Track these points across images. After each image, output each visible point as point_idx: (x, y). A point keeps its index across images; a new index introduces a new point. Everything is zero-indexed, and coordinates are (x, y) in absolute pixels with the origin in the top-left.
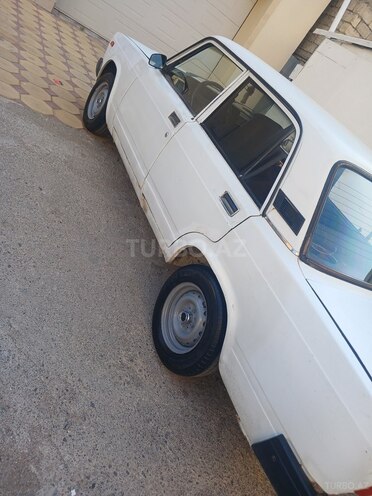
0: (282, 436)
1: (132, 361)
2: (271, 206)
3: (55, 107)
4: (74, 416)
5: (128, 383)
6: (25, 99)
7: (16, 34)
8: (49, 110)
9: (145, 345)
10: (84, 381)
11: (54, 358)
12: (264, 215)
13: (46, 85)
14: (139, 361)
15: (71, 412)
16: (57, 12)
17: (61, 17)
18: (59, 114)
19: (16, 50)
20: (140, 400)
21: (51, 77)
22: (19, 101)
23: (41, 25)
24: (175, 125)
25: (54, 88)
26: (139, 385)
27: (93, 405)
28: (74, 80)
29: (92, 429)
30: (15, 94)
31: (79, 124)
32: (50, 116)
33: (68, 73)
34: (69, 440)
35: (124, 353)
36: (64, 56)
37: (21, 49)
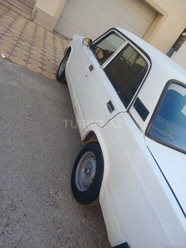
0: (126, 243)
1: (56, 193)
2: (132, 107)
3: (43, 70)
4: (13, 220)
5: (51, 205)
6: (28, 66)
7: (32, 40)
8: (40, 71)
9: (66, 187)
10: (24, 201)
11: (9, 187)
12: (128, 112)
13: (41, 60)
14: (60, 194)
15: (11, 217)
16: (55, 32)
17: (57, 34)
18: (44, 73)
19: (30, 46)
20: (56, 216)
21: (45, 58)
22: (25, 66)
23: (45, 37)
24: (91, 71)
25: (44, 62)
26: (57, 207)
27: (25, 215)
28: (56, 59)
29: (22, 228)
30: (24, 63)
31: (54, 78)
32: (39, 73)
33: (54, 56)
34: (6, 233)
35: (52, 189)
36: (54, 50)
37: (32, 45)
